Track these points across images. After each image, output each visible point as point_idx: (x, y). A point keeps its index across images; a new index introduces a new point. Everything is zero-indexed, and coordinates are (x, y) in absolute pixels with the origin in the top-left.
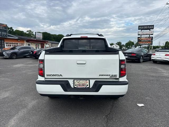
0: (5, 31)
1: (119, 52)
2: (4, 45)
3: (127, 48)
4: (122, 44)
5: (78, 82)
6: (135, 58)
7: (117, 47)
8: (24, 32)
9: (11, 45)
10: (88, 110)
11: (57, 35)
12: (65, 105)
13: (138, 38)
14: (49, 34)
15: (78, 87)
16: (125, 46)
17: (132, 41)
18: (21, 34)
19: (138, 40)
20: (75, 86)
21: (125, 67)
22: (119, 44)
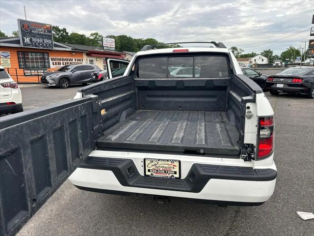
0: (49, 37)
1: (257, 95)
2: (49, 62)
3: (283, 63)
4: (273, 55)
5: (153, 163)
6: (300, 88)
7: (263, 60)
8: (86, 36)
9: (60, 63)
10: (180, 219)
11: (144, 41)
12: (133, 202)
13: (311, 41)
14: (130, 39)
15: (155, 175)
16: (280, 59)
17: (296, 48)
18: (81, 41)
19: (310, 46)
20: (148, 173)
21: (271, 134)
22: (267, 54)
